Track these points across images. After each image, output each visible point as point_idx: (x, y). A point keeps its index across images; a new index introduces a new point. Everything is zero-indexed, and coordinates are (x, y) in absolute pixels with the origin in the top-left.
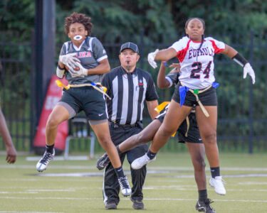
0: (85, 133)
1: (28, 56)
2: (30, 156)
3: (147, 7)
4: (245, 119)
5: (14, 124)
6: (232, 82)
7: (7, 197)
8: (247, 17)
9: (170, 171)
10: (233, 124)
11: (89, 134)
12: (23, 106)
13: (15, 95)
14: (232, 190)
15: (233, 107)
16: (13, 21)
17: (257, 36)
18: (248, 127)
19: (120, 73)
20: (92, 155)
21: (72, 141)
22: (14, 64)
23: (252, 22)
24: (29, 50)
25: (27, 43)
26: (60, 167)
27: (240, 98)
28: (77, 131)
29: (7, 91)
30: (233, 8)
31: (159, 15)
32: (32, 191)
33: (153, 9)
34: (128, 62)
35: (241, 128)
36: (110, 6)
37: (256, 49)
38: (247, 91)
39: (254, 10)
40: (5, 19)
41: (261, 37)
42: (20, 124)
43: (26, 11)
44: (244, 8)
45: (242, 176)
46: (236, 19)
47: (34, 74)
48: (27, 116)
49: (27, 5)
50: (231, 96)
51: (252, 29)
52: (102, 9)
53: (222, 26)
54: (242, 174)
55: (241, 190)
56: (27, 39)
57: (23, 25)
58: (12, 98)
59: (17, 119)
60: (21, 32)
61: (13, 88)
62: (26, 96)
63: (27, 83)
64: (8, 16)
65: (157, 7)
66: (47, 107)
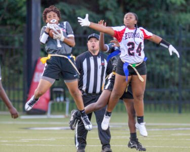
0: (62, 99)
1: (21, 44)
2: (23, 115)
3: (106, 9)
4: (176, 88)
5: (12, 92)
6: (167, 62)
7: (7, 145)
8: (177, 16)
9: (123, 126)
10: (167, 92)
11: (65, 100)
12: (18, 80)
13: (12, 71)
14: (167, 139)
15: (168, 80)
16: (10, 19)
17: (184, 29)
18: (178, 94)
19: (88, 56)
20: (67, 114)
21: (53, 105)
22: (11, 49)
23: (180, 19)
24: (22, 40)
25: (21, 35)
26: (44, 123)
27: (172, 73)
28: (56, 97)
29: (7, 69)
30: (167, 9)
31: (114, 14)
32: (24, 140)
33: (110, 10)
34: (93, 47)
35: (173, 95)
36: (80, 8)
37: (184, 39)
38: (177, 68)
39: (182, 11)
40: (6, 17)
41: (187, 30)
42: (16, 92)
43: (20, 11)
44: (175, 9)
45: (174, 129)
46: (169, 18)
47: (26, 57)
48: (21, 86)
49: (20, 8)
50: (166, 72)
51: (181, 24)
52: (74, 10)
53: (159, 23)
54: (174, 128)
55: (173, 139)
56: (21, 32)
57: (17, 22)
58: (10, 74)
59: (14, 89)
60: (17, 27)
61: (11, 66)
62: (20, 72)
63: (21, 63)
64: (7, 15)
65: (113, 9)
66: (35, 80)
